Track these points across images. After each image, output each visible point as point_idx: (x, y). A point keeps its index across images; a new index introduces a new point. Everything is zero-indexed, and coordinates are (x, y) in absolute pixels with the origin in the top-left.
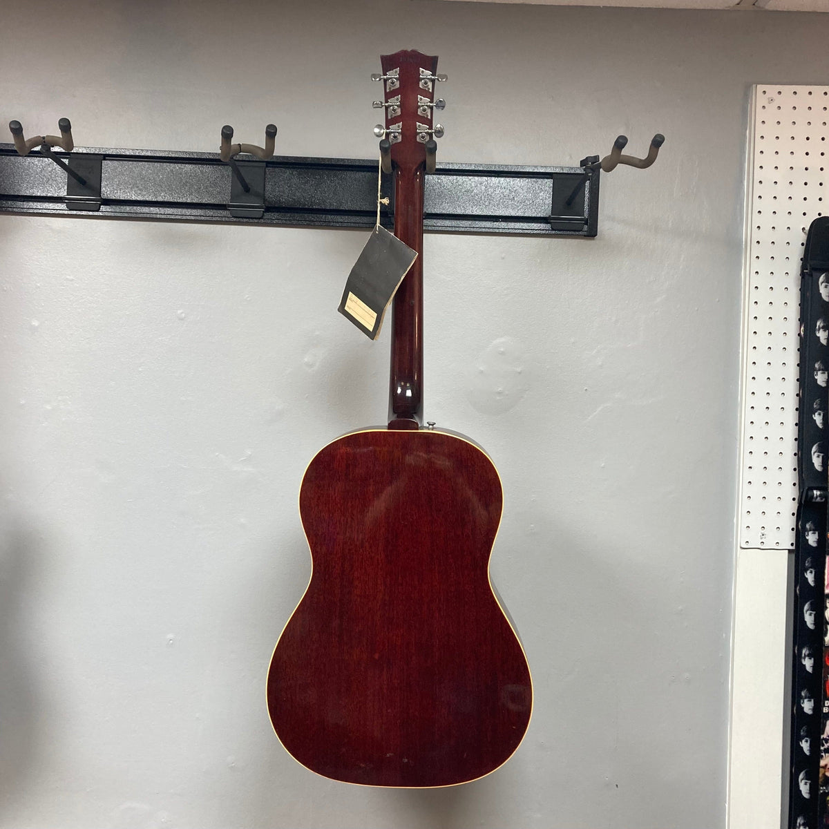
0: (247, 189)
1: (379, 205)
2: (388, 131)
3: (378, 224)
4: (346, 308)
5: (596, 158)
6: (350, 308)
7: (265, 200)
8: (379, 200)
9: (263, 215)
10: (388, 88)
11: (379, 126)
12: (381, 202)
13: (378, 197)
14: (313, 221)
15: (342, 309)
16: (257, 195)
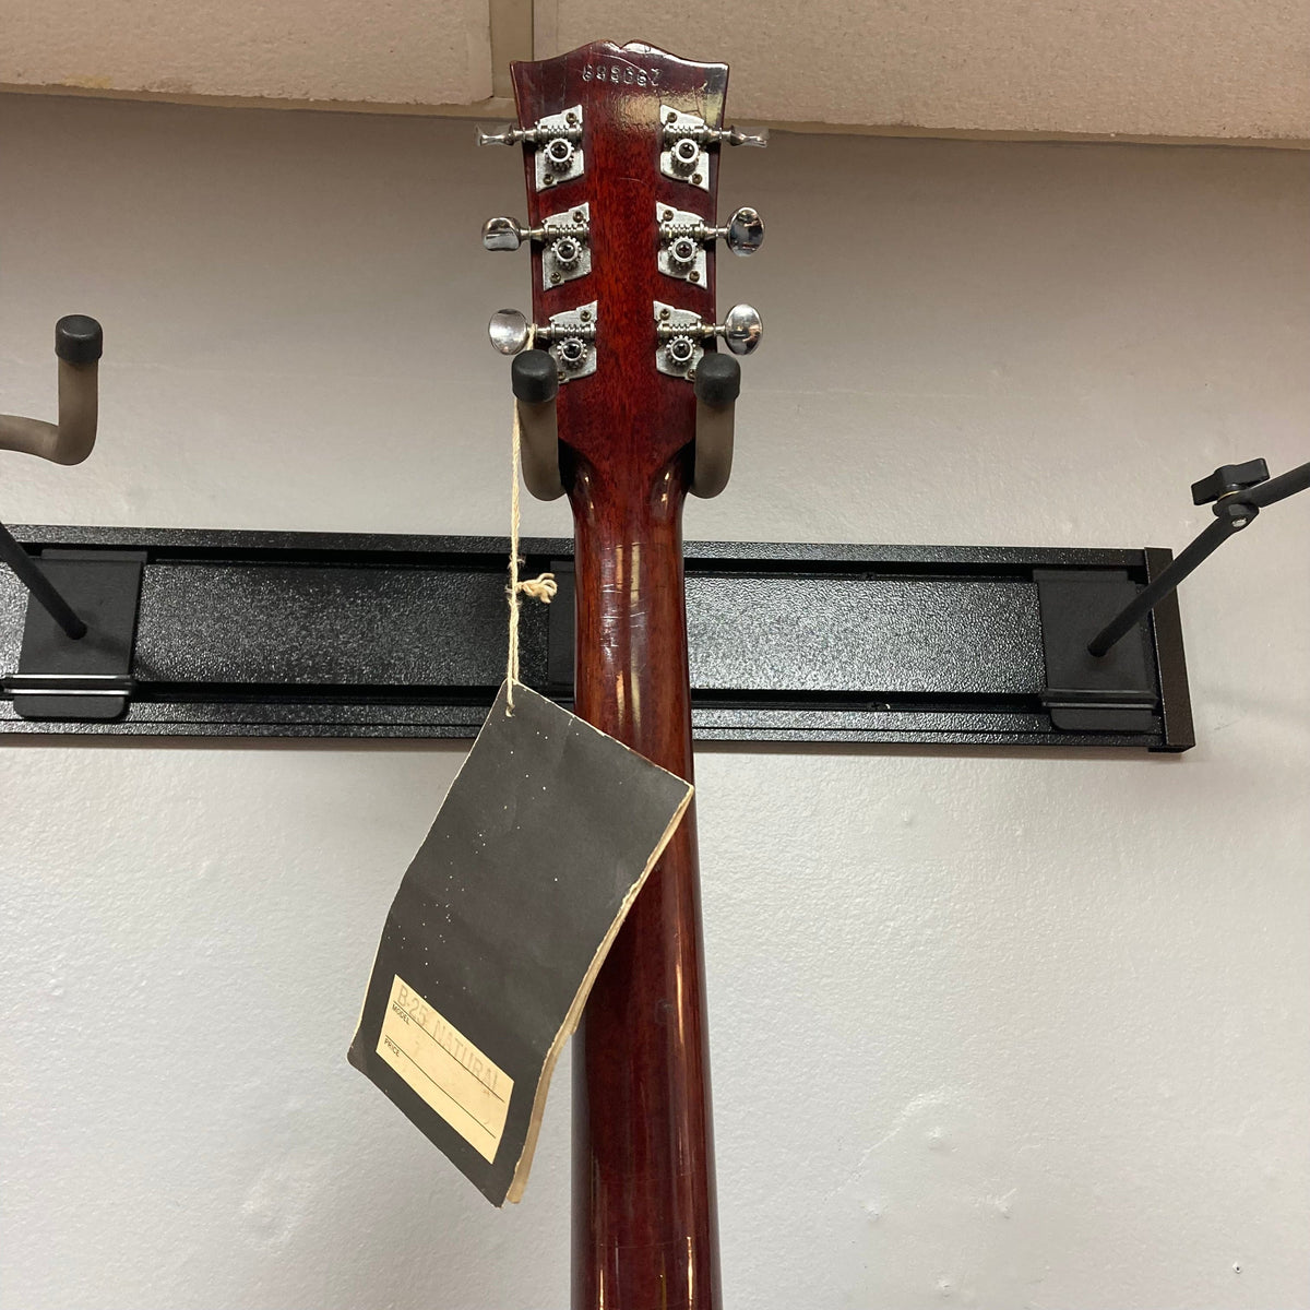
0: (74, 628)
1: (514, 604)
2: (544, 330)
3: (512, 679)
4: (383, 1050)
5: (1259, 466)
6: (397, 1050)
7: (133, 663)
8: (516, 585)
9: (126, 711)
10: (540, 172)
11: (510, 316)
12: (522, 595)
13: (508, 572)
14: (291, 724)
15: (365, 1054)
16: (109, 646)
